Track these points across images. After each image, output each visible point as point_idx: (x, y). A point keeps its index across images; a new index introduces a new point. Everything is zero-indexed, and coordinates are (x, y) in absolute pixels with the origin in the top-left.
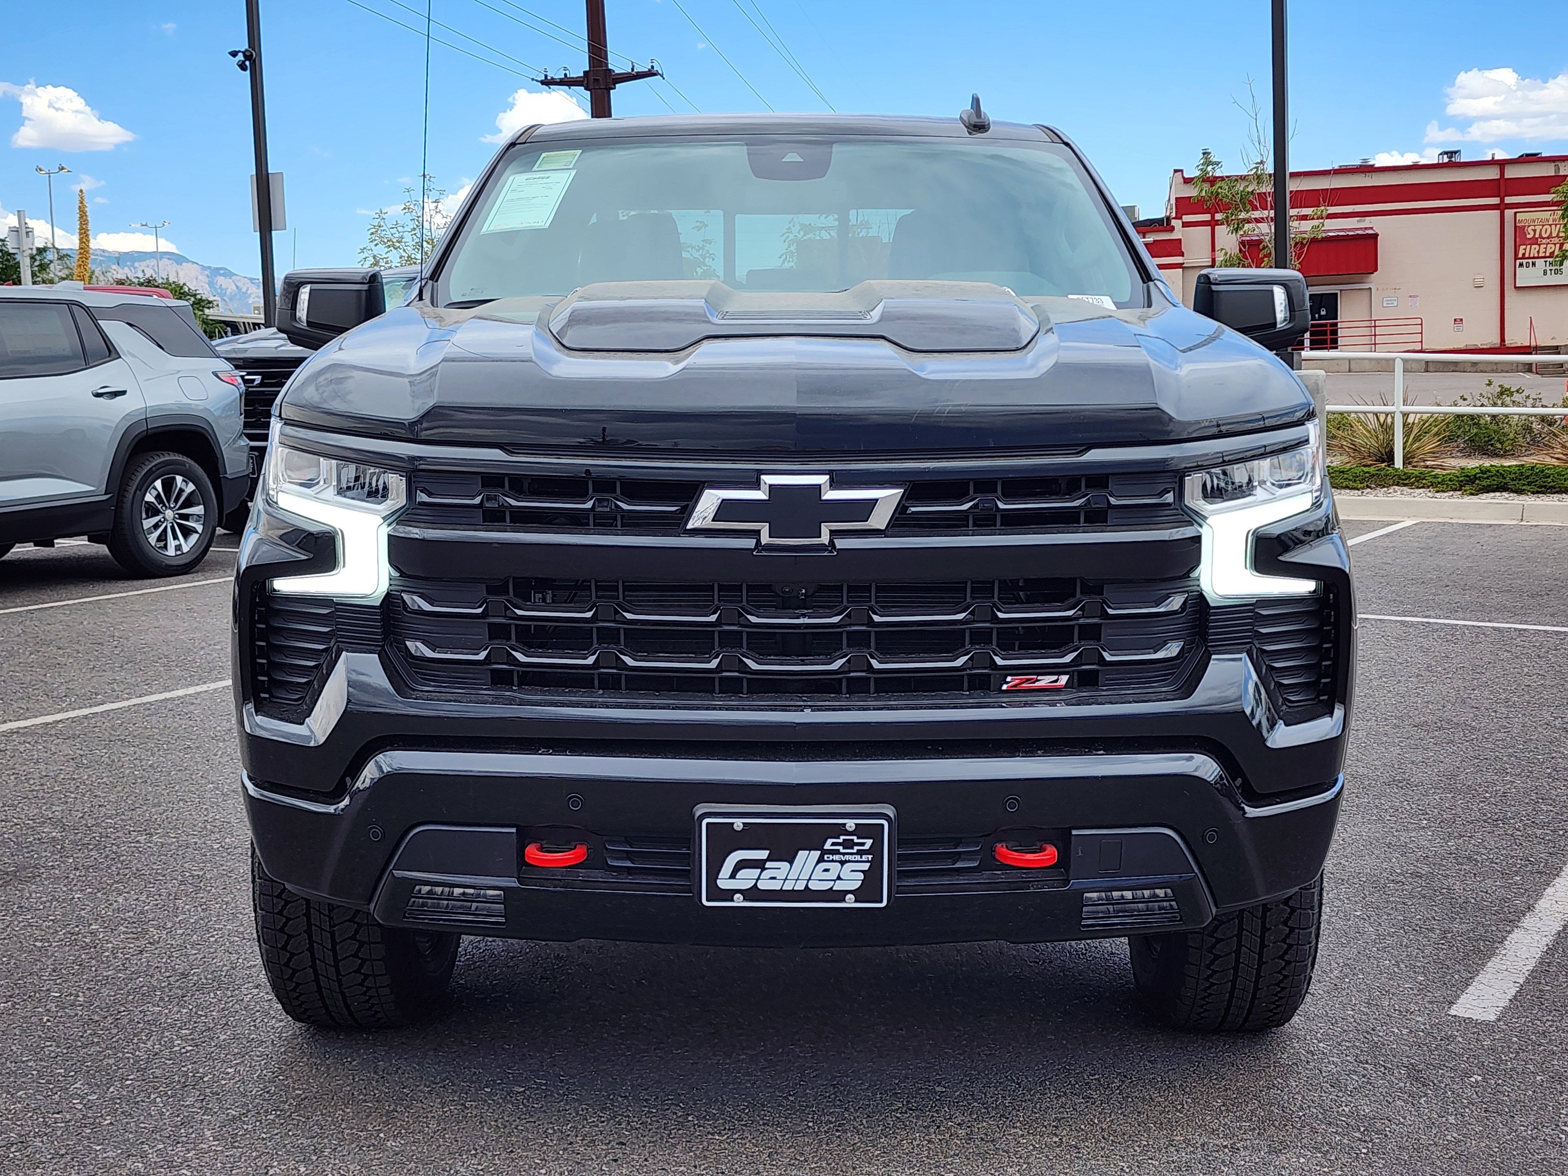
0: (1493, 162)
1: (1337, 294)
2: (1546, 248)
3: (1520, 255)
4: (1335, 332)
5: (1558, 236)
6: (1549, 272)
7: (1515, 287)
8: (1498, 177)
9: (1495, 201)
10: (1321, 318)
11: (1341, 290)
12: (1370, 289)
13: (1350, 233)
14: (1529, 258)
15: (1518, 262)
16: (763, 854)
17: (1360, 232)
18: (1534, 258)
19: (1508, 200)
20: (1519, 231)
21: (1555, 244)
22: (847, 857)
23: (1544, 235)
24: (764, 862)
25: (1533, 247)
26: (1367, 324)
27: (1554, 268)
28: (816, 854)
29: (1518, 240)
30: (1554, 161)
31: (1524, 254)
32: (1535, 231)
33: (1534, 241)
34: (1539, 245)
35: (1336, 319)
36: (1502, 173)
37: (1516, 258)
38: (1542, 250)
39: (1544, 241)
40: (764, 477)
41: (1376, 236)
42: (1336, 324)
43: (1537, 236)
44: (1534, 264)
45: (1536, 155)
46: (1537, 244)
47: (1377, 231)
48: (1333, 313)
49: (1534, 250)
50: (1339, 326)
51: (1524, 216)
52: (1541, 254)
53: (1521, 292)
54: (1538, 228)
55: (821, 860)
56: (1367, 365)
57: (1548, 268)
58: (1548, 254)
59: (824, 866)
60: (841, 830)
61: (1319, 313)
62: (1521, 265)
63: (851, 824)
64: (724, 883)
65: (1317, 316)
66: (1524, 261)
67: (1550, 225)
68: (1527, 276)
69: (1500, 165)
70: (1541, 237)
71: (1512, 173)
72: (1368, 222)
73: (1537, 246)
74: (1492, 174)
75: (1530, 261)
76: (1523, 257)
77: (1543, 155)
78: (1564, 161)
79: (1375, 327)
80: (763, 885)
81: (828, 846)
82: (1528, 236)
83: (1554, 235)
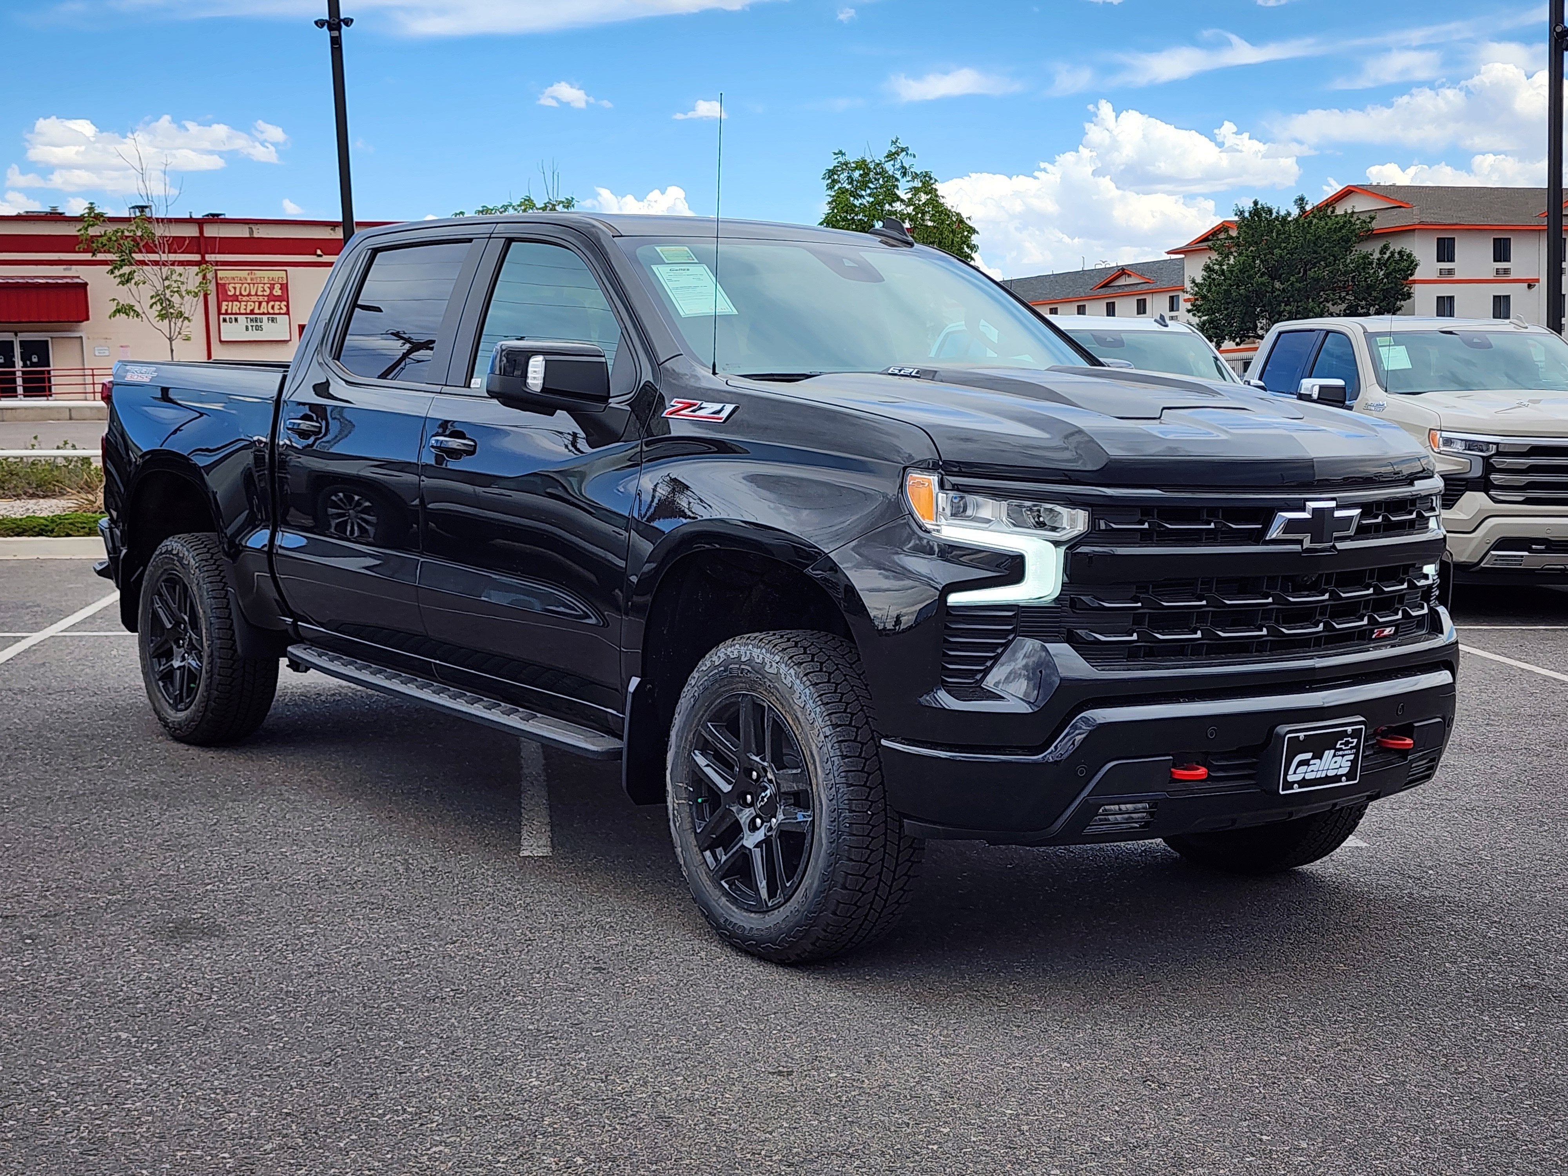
0: (190, 221)
1: (47, 341)
2: (246, 306)
3: (223, 311)
4: (50, 381)
5: (256, 295)
6: (250, 328)
7: (221, 341)
8: (197, 235)
9: (197, 257)
10: (33, 365)
11: (52, 338)
12: (81, 337)
13: (60, 281)
14: (232, 314)
15: (222, 317)
16: (1309, 755)
17: (69, 281)
18: (236, 314)
19: (208, 257)
20: (221, 288)
21: (254, 302)
22: (1346, 752)
23: (244, 293)
24: (1309, 760)
25: (235, 303)
26: (80, 372)
27: (255, 324)
28: (1333, 751)
29: (220, 296)
30: (248, 223)
31: (226, 310)
32: (235, 288)
33: (235, 298)
34: (240, 302)
35: (49, 366)
36: (201, 231)
37: (219, 313)
38: (243, 307)
39: (244, 299)
40: (1308, 503)
41: (86, 284)
42: (49, 372)
43: (238, 293)
44: (236, 320)
45: (218, 215)
46: (237, 301)
47: (86, 280)
48: (45, 361)
49: (235, 307)
50: (52, 373)
51: (224, 274)
52: (243, 311)
53: (225, 347)
54: (238, 286)
55: (1334, 756)
56: (88, 414)
57: (249, 325)
58: (248, 311)
59: (1335, 759)
60: (1344, 734)
61: (30, 360)
62: (225, 320)
63: (1349, 729)
64: (1290, 778)
65: (28, 363)
66: (227, 317)
67: (249, 284)
68: (230, 331)
69: (198, 223)
70: (241, 294)
71: (211, 231)
72: (75, 270)
73: (238, 303)
74: (192, 231)
75: (233, 317)
76: (226, 313)
77: (227, 217)
78: (257, 224)
79: (93, 375)
80: (1309, 776)
81: (1338, 746)
82: (230, 293)
83: (253, 293)
